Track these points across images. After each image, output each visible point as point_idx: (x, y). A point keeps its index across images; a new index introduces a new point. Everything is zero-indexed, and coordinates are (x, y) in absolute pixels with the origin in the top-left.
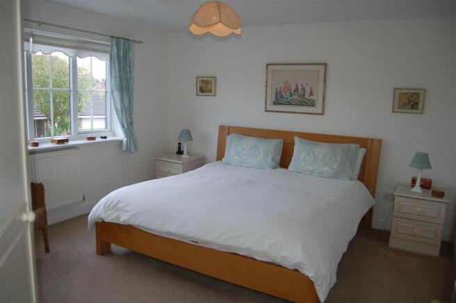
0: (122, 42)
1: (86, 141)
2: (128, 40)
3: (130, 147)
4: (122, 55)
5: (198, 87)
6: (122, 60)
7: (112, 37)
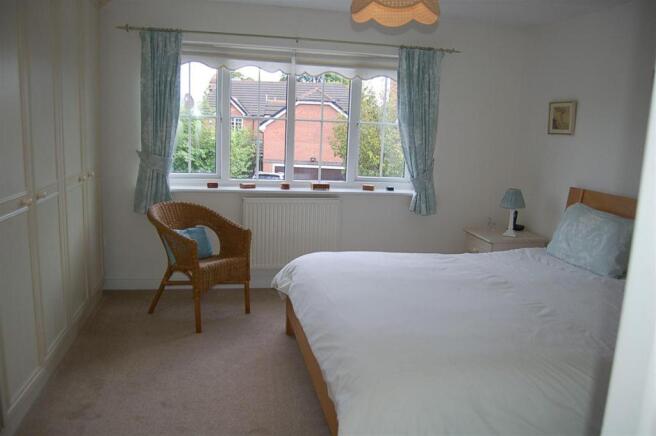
0: (417, 52)
1: (361, 191)
2: (430, 49)
3: (420, 206)
4: (415, 71)
5: (552, 118)
6: (415, 79)
7: (402, 47)
